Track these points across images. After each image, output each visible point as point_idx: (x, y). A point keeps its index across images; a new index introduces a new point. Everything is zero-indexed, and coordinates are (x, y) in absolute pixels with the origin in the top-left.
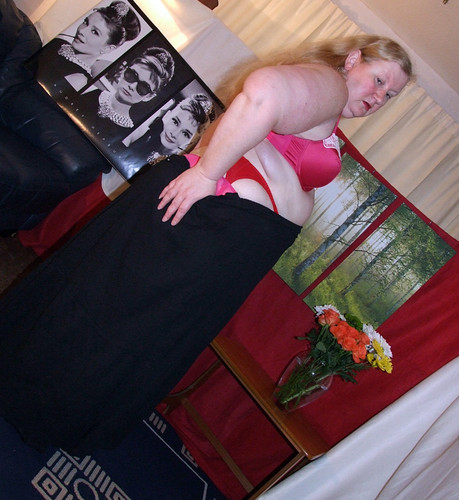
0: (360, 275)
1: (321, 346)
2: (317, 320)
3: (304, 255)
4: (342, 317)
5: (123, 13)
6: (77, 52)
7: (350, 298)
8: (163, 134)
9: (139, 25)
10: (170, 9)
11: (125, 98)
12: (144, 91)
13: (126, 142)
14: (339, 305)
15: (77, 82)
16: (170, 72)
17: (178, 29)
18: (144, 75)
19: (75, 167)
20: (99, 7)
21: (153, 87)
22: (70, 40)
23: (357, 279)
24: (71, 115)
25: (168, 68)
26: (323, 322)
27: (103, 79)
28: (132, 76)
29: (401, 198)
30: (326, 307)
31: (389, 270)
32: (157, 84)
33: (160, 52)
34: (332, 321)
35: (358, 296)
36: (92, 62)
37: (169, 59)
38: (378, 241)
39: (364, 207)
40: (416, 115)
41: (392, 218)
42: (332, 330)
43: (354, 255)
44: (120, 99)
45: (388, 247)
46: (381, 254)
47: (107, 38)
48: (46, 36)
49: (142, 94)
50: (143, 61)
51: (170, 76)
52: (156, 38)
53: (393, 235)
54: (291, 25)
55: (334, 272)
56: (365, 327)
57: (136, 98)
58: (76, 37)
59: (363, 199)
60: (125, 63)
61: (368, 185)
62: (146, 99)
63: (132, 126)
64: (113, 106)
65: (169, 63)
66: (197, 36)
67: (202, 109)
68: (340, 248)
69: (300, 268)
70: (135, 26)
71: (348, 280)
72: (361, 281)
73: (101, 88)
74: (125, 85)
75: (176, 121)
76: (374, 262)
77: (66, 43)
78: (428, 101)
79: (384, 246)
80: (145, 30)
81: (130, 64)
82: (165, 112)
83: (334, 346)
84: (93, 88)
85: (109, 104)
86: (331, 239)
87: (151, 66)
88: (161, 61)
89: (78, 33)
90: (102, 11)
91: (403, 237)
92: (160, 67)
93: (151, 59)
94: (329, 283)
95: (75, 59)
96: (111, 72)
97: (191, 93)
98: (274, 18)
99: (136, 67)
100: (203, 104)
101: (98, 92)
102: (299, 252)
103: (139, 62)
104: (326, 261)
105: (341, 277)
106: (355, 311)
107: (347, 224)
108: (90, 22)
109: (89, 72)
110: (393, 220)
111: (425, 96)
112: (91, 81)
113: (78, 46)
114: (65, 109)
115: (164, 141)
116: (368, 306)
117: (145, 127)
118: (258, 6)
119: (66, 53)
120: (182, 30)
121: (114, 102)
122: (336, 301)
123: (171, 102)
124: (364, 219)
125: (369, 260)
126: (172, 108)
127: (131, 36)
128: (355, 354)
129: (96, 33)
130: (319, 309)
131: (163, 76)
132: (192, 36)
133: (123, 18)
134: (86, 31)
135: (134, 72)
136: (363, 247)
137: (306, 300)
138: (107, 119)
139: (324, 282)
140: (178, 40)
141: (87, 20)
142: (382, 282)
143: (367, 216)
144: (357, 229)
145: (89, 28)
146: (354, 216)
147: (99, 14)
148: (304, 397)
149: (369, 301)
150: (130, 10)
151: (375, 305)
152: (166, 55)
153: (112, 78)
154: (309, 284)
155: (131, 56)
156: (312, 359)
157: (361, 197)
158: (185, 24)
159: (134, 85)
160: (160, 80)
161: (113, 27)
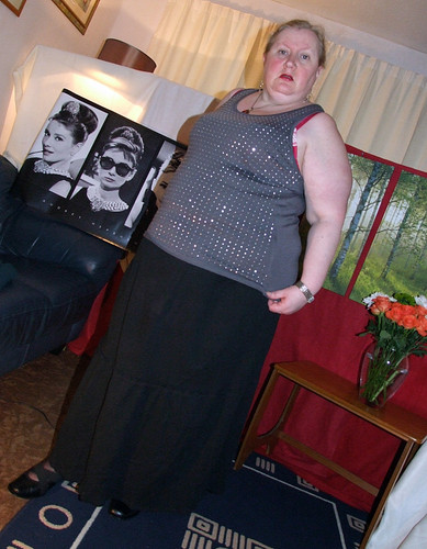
0: (392, 253)
1: (384, 335)
2: (370, 311)
4: (392, 299)
5: (76, 111)
6: (50, 163)
7: (392, 278)
9: (95, 115)
10: (116, 89)
11: (110, 185)
12: (124, 171)
13: (128, 223)
14: (384, 289)
15: (62, 189)
16: (140, 145)
17: (130, 103)
18: (118, 157)
19: (92, 266)
20: (53, 115)
21: (130, 165)
22: (40, 155)
23: (391, 258)
25: (136, 141)
26: (377, 312)
27: (84, 177)
28: (108, 163)
29: (399, 168)
30: (374, 296)
31: (416, 237)
32: (133, 160)
33: (123, 131)
34: (385, 307)
35: (399, 273)
36: (68, 166)
37: (134, 133)
38: (394, 216)
39: (368, 189)
40: (378, 83)
41: (399, 189)
42: (388, 315)
43: (378, 238)
44: (106, 188)
45: (406, 217)
46: (403, 226)
47: (71, 139)
48: (18, 161)
49: (124, 175)
50: (112, 145)
51: (141, 148)
52: (115, 120)
53: (406, 204)
54: (229, 54)
55: (367, 260)
56: (417, 299)
57: (120, 181)
58: (44, 151)
59: (364, 183)
60: (97, 154)
61: (363, 168)
62: (129, 177)
63: (127, 207)
64: (103, 197)
65: (136, 137)
66: (150, 101)
68: (361, 236)
69: (334, 270)
70: (91, 118)
71: (382, 262)
72: (395, 259)
74: (105, 173)
75: (165, 186)
76: (399, 236)
77: (38, 159)
78: (383, 66)
79: (402, 217)
80: (102, 117)
81: (101, 154)
82: (151, 182)
83: (396, 330)
85: (99, 197)
86: (351, 232)
87: (121, 147)
88: (128, 138)
89: (44, 146)
90: (56, 118)
91: (416, 201)
92: (129, 144)
93: (118, 140)
94: (366, 273)
95: (51, 171)
96: (88, 167)
98: (211, 55)
99: (108, 154)
101: (84, 191)
103: (109, 148)
104: (355, 254)
105: (375, 261)
106: (401, 288)
107: (359, 212)
108: (50, 132)
109: (69, 176)
110: (400, 191)
111: (378, 62)
112: (74, 183)
113: (49, 158)
116: (412, 278)
117: (139, 204)
118: (192, 50)
119: (41, 168)
120: (134, 103)
121: (102, 193)
122: (380, 286)
123: (153, 171)
124: (372, 201)
125: (394, 236)
126: (156, 176)
127: (91, 128)
128: (420, 329)
129: (60, 139)
130: (368, 301)
131: (135, 151)
132: (145, 104)
133: (78, 116)
134: (51, 141)
135: (108, 158)
136: (383, 226)
137: (352, 297)
138: (103, 211)
139: (362, 273)
140: (135, 113)
141: (47, 131)
142: (415, 251)
143: (374, 196)
144: (370, 212)
145: (52, 137)
146: (363, 202)
147: (55, 121)
148: (388, 387)
149: (410, 274)
150: (81, 106)
151: (418, 275)
152: (130, 131)
153: (91, 173)
154: (348, 281)
155: (100, 145)
156: (381, 349)
157: (362, 182)
158: (134, 96)
159: (113, 170)
160: (134, 156)
161: (73, 128)
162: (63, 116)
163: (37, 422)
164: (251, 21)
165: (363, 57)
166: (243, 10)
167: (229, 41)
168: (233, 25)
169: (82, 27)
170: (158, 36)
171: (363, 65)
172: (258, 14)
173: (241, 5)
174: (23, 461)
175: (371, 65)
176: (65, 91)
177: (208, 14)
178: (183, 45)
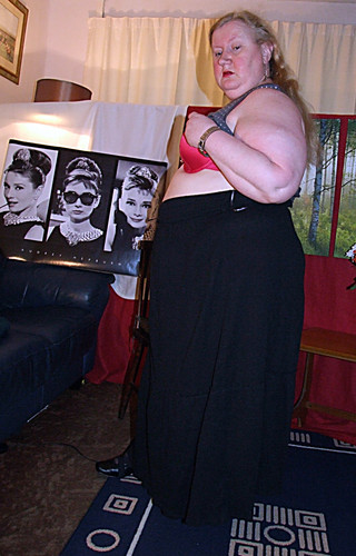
3: (306, 222)
5: (28, 157)
6: (18, 213)
8: (129, 220)
9: (46, 156)
10: (59, 126)
11: (80, 217)
12: (90, 200)
13: (107, 248)
15: (36, 234)
16: (96, 171)
17: (76, 135)
18: (80, 188)
19: (87, 297)
20: (7, 167)
21: (93, 193)
22: (7, 209)
24: (51, 262)
25: (92, 169)
27: (53, 216)
28: (72, 197)
29: (344, 118)
30: (354, 248)
32: (94, 188)
33: (77, 162)
36: (35, 211)
37: (87, 162)
38: (353, 165)
41: (350, 139)
43: (344, 191)
44: (77, 221)
47: (31, 184)
49: (90, 204)
50: (70, 179)
51: (99, 174)
52: (66, 155)
54: (160, 61)
55: (340, 215)
57: (88, 210)
58: (9, 203)
60: (59, 192)
62: (95, 205)
63: (102, 233)
64: (76, 230)
65: (90, 165)
66: (94, 128)
67: (142, 178)
68: (328, 195)
69: (311, 234)
70: (43, 159)
73: (57, 224)
74: (72, 207)
75: (131, 202)
77: (5, 213)
78: (310, 27)
80: (53, 156)
81: (63, 190)
82: (117, 202)
84: (51, 229)
85: (72, 231)
86: (317, 194)
87: (79, 178)
88: (83, 168)
89: (7, 199)
90: (11, 169)
92: (86, 173)
93: (75, 173)
94: (343, 229)
95: (21, 220)
96: (54, 206)
97: (124, 173)
98: (143, 67)
99: (69, 188)
100: (140, 173)
101: (57, 229)
102: (301, 223)
103: (68, 182)
104: (327, 213)
105: (348, 214)
107: (319, 172)
108: (9, 184)
109: (39, 220)
110: (352, 140)
111: (304, 26)
112: (46, 226)
114: (44, 261)
115: (134, 225)
117: (112, 226)
118: (124, 69)
119: (11, 220)
120: (80, 133)
121: (74, 226)
123: (116, 191)
124: (329, 157)
126: (120, 196)
127: (47, 169)
129: (21, 188)
130: (350, 254)
131: (93, 178)
132: (91, 130)
133: (30, 161)
134: (12, 192)
135: (70, 192)
136: (346, 179)
137: (336, 255)
138: (80, 243)
139: (338, 229)
140: (83, 143)
141: (6, 184)
143: (329, 153)
144: (330, 170)
145: (12, 188)
147: (11, 173)
150: (31, 151)
152: (83, 161)
154: (328, 240)
155: (59, 183)
158: (78, 127)
159: (79, 202)
160: (94, 183)
161: (29, 173)
162: (17, 165)
163: (69, 457)
164: (172, 23)
165: (287, 25)
166: (161, 16)
167: (157, 48)
168: (156, 33)
169: (15, 78)
170: (89, 64)
171: (290, 33)
172: (177, 14)
173: (158, 11)
174: (63, 496)
175: (297, 30)
176: (12, 141)
177: (129, 30)
178: (115, 66)
